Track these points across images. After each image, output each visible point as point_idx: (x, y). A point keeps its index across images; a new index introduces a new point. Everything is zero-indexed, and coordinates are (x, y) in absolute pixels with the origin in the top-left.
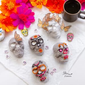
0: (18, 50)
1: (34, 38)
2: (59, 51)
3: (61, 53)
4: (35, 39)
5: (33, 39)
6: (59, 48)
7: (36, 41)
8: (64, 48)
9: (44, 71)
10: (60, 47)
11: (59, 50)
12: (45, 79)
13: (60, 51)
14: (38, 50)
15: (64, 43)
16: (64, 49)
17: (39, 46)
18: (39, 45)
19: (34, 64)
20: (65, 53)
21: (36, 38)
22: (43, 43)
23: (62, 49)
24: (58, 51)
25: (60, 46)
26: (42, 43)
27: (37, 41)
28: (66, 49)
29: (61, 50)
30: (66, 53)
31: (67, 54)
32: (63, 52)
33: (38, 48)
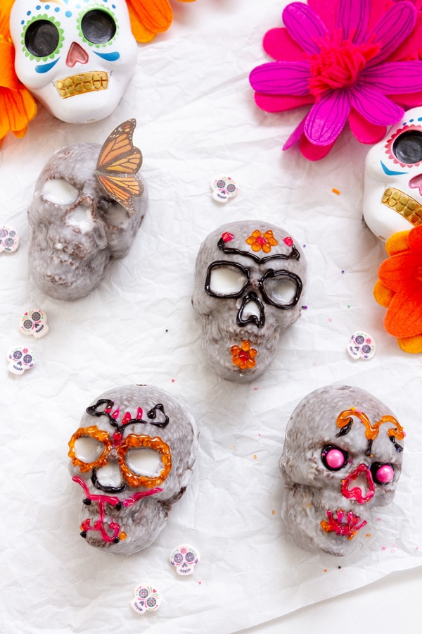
0: (59, 246)
1: (247, 248)
2: (317, 454)
3: (326, 472)
4: (245, 254)
5: (234, 252)
6: (329, 435)
7: (246, 272)
8: (368, 452)
9: (142, 490)
10: (343, 433)
11: (328, 447)
12: (116, 541)
13: (324, 460)
14: (230, 345)
15: (391, 418)
16: (360, 460)
17: (252, 319)
18: (252, 310)
19: (110, 403)
20: (357, 492)
21: (260, 254)
22: (288, 314)
23: (347, 455)
24: (313, 447)
25: (351, 422)
26: (281, 307)
27: (256, 277)
28: (376, 466)
29: (336, 456)
30: (360, 500)
31: (360, 510)
32: (341, 474)
33: (234, 328)
